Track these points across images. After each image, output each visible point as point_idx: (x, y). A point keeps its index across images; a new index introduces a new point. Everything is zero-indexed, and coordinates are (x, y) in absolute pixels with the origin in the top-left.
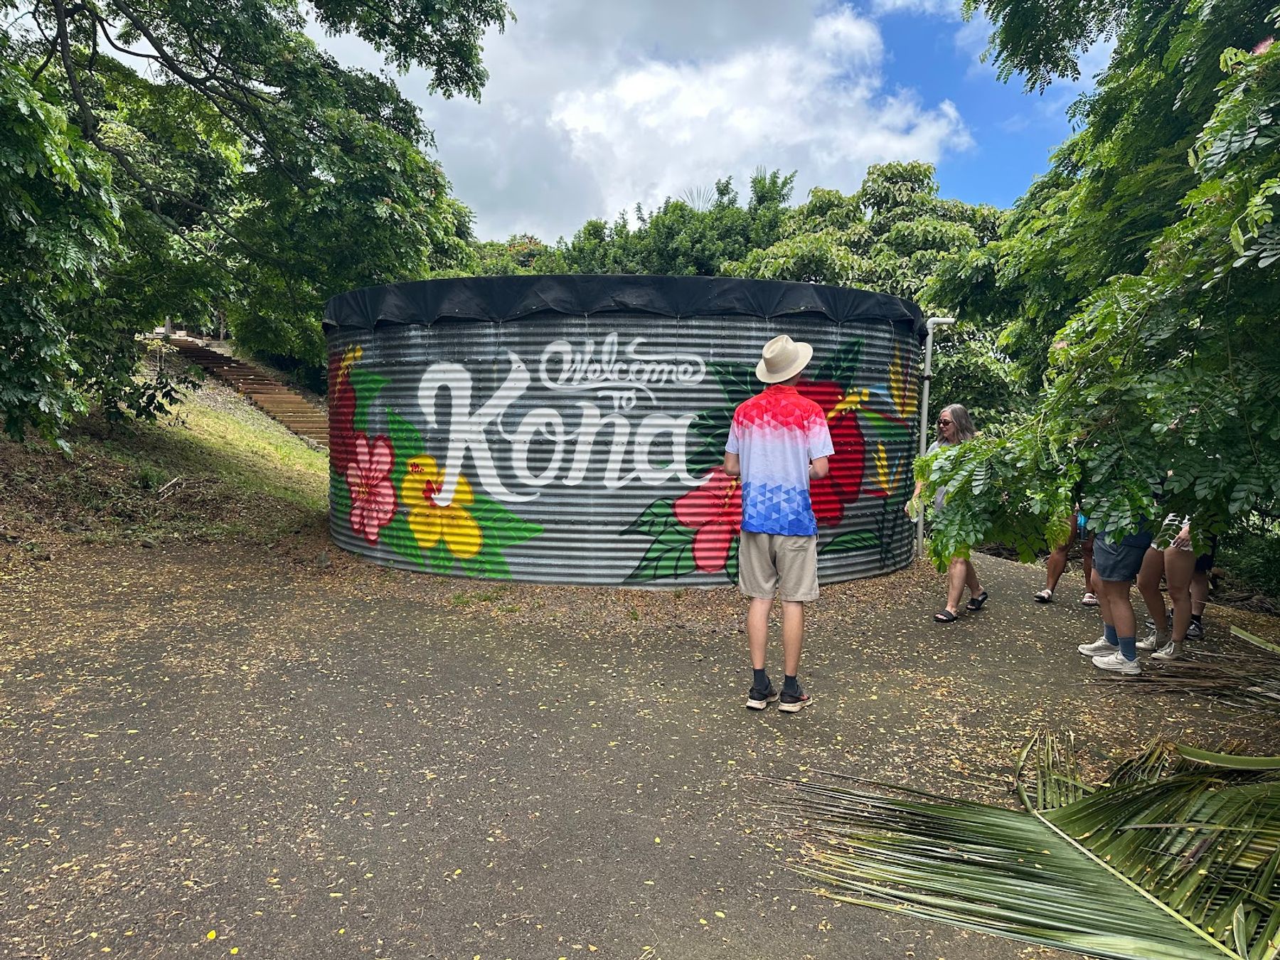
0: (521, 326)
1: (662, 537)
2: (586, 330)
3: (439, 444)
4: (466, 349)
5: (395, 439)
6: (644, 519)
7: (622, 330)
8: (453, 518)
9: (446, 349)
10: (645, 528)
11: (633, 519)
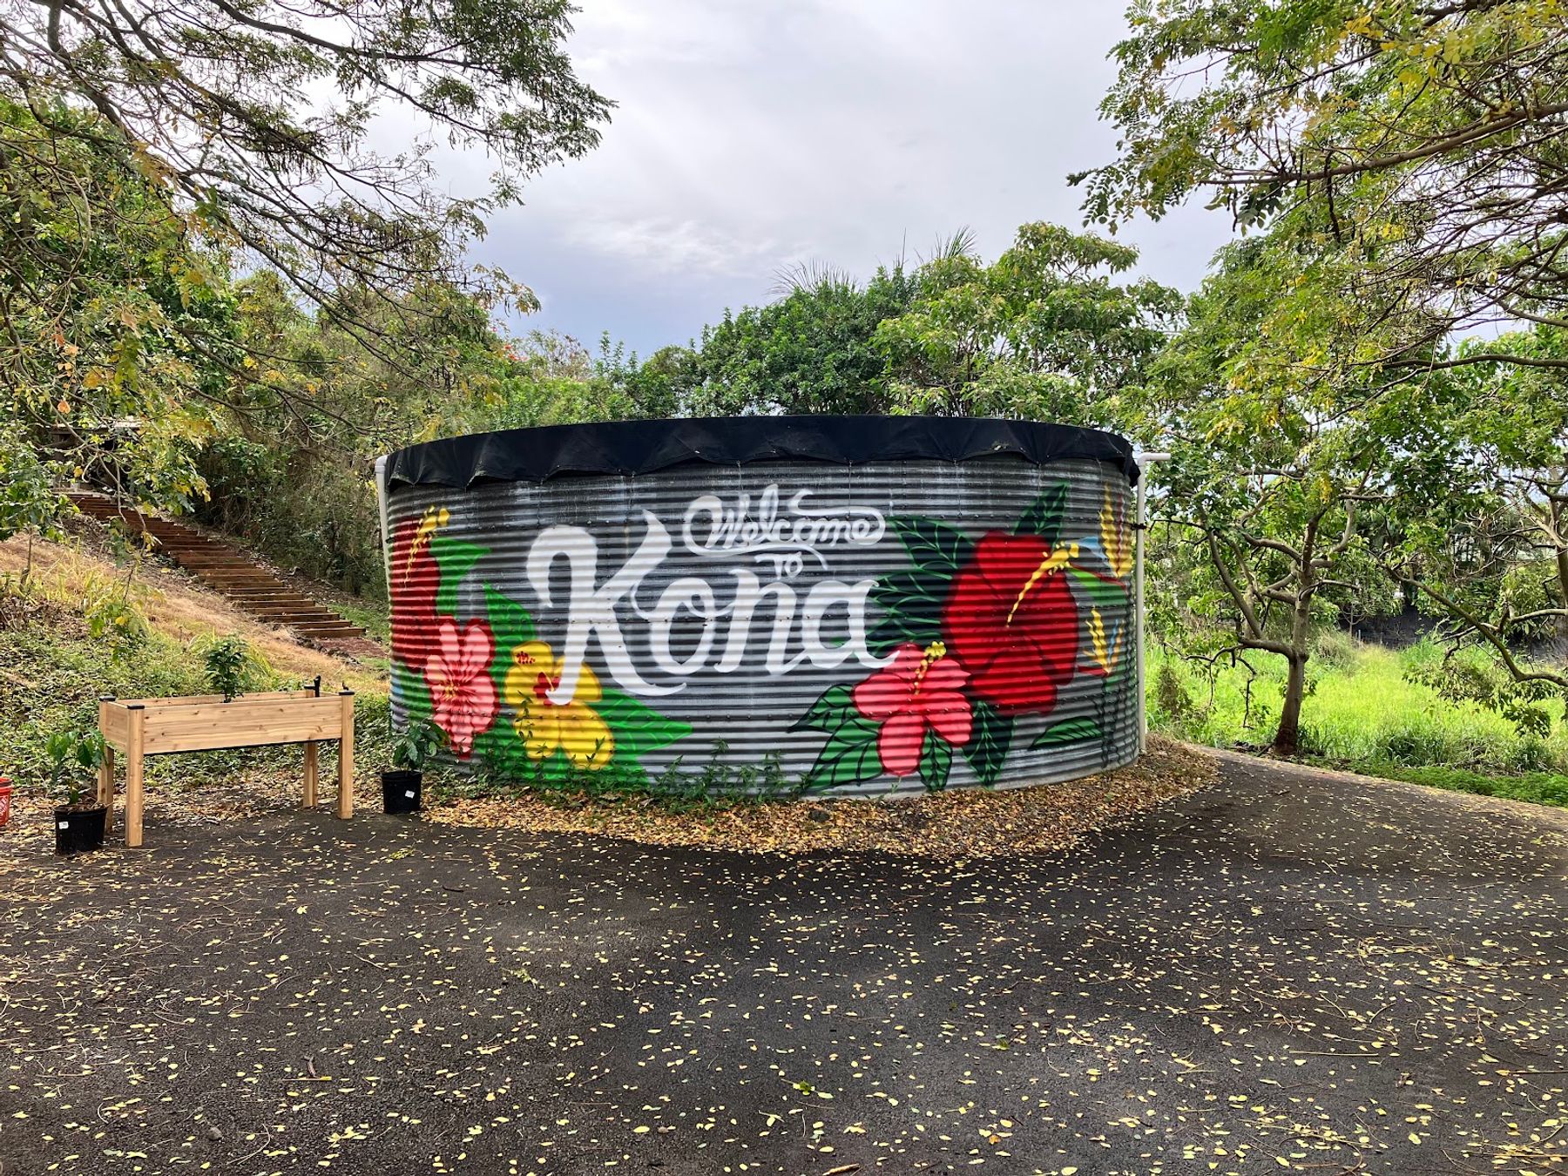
0: (659, 479)
1: (840, 733)
2: (739, 482)
3: (555, 627)
4: (589, 509)
5: (496, 623)
6: (818, 711)
7: (784, 481)
8: (575, 719)
9: (563, 510)
10: (819, 723)
11: (803, 711)
